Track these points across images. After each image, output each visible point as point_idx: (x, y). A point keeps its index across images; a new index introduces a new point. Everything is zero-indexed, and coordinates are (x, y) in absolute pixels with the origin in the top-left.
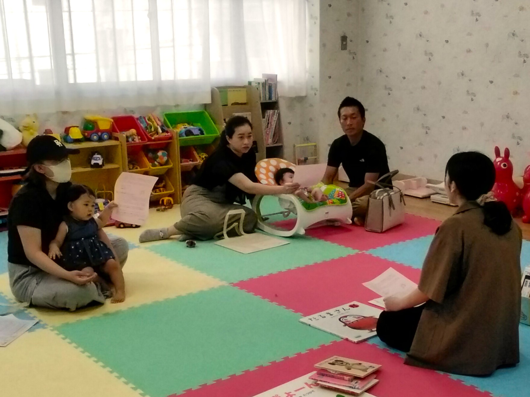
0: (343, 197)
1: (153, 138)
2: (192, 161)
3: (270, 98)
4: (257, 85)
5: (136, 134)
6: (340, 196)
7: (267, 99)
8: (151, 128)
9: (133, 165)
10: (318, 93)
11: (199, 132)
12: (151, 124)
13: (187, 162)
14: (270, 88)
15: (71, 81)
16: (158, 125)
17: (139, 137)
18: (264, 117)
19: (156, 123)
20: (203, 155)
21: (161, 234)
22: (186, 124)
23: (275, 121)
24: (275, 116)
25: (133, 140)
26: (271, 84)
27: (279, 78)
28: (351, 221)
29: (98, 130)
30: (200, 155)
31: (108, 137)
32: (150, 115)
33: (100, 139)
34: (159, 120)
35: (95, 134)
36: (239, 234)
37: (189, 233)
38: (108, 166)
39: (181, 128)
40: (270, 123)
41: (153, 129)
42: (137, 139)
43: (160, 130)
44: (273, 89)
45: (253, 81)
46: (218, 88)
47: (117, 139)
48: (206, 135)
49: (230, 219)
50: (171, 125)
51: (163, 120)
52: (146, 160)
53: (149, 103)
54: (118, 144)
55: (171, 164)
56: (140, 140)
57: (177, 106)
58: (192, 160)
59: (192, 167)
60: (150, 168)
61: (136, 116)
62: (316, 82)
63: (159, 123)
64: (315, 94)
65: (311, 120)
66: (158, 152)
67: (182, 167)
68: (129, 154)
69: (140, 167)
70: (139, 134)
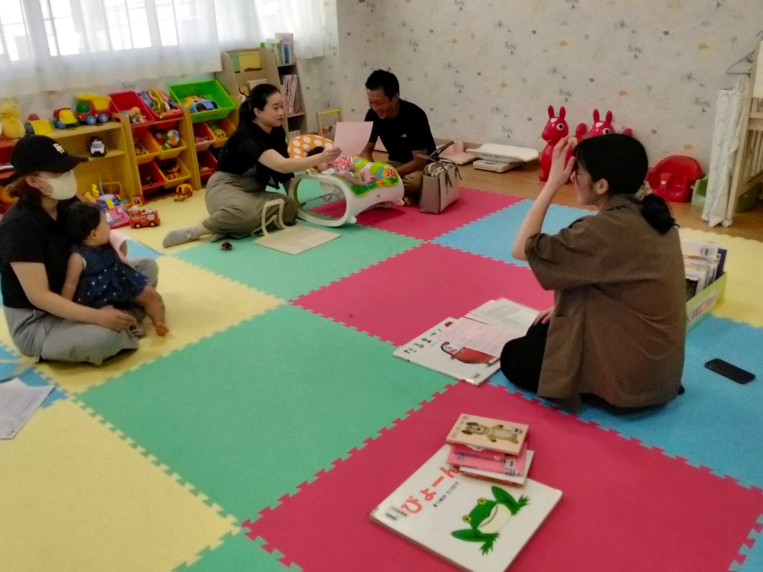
0: (393, 176)
1: (161, 117)
2: (208, 139)
3: (287, 61)
4: (271, 46)
5: (140, 113)
6: (390, 174)
7: (284, 62)
8: (157, 104)
9: (140, 148)
10: (337, 53)
11: (211, 106)
12: (156, 99)
13: (203, 141)
14: (286, 50)
15: (53, 53)
16: (164, 100)
17: (144, 116)
18: (282, 84)
19: (162, 99)
20: (219, 132)
21: (189, 236)
22: (195, 97)
23: (294, 87)
24: (294, 82)
25: (138, 120)
26: (287, 45)
27: (295, 37)
28: (403, 202)
29: (94, 112)
30: (216, 132)
31: (108, 119)
32: (153, 89)
33: (98, 122)
34: (165, 94)
35: (91, 116)
36: (278, 227)
37: (222, 232)
38: (111, 154)
39: (191, 102)
40: (289, 90)
41: (159, 106)
42: (142, 120)
43: (168, 107)
44: (290, 50)
45: (266, 43)
46: (229, 52)
47: (118, 120)
48: (220, 109)
49: (267, 212)
50: (179, 98)
51: (169, 95)
52: (154, 142)
53: (151, 75)
54: (120, 126)
55: (184, 146)
56: (146, 120)
57: (183, 76)
58: (206, 138)
59: (208, 146)
60: (161, 152)
61: (137, 91)
62: (335, 39)
63: (166, 99)
64: (335, 54)
65: (331, 83)
66: (168, 132)
67: (198, 148)
68: (134, 136)
69: (148, 151)
70: (143, 112)
